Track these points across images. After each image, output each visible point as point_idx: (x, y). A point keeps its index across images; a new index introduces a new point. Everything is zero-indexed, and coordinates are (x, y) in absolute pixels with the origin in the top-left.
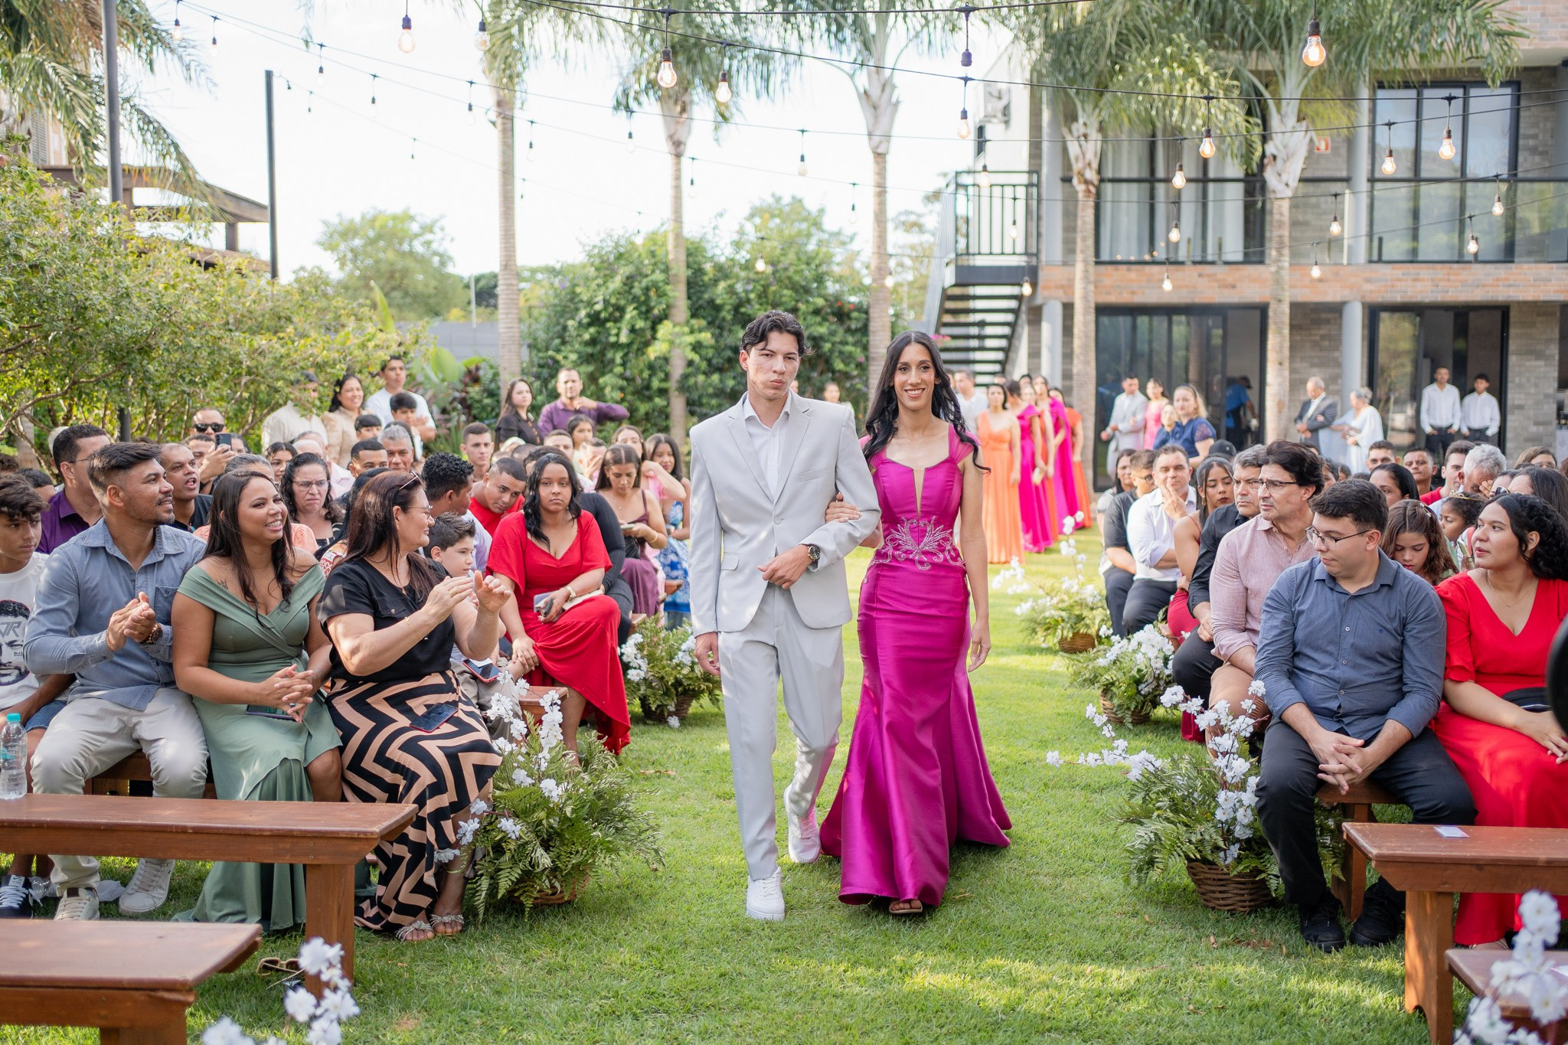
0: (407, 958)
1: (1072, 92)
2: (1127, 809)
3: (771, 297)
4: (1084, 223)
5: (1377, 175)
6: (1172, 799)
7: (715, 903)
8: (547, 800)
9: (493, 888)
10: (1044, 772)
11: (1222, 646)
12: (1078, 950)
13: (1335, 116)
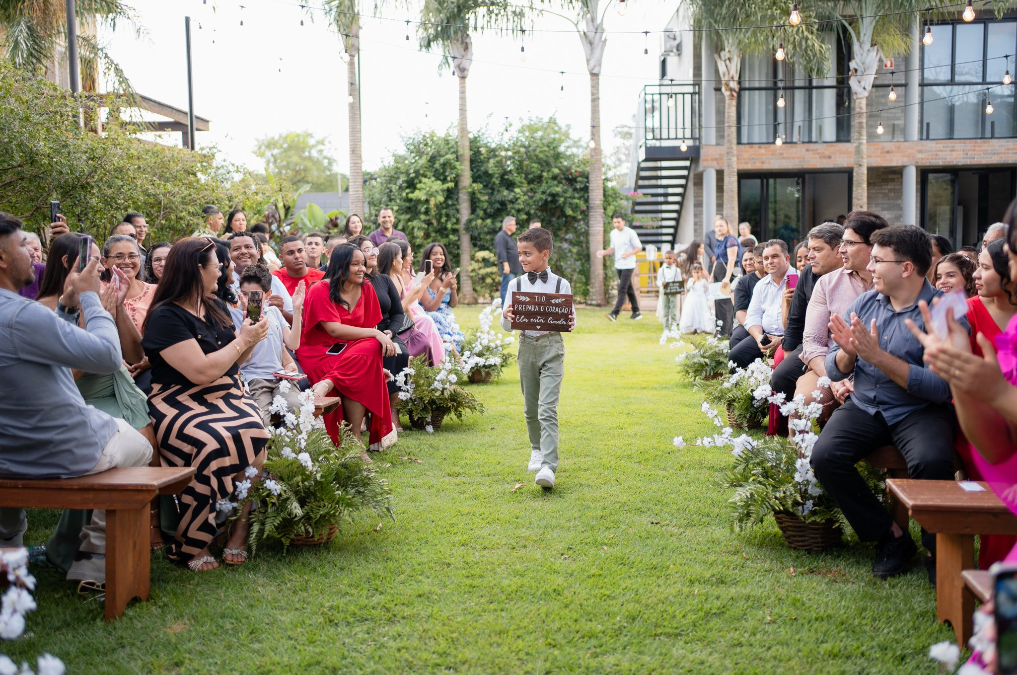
0: (195, 582)
1: (720, 30)
2: (733, 477)
3: (525, 168)
4: (729, 117)
5: (926, 82)
6: (764, 468)
8: (306, 467)
10: (682, 459)
11: (806, 352)
12: (689, 577)
13: (896, 42)
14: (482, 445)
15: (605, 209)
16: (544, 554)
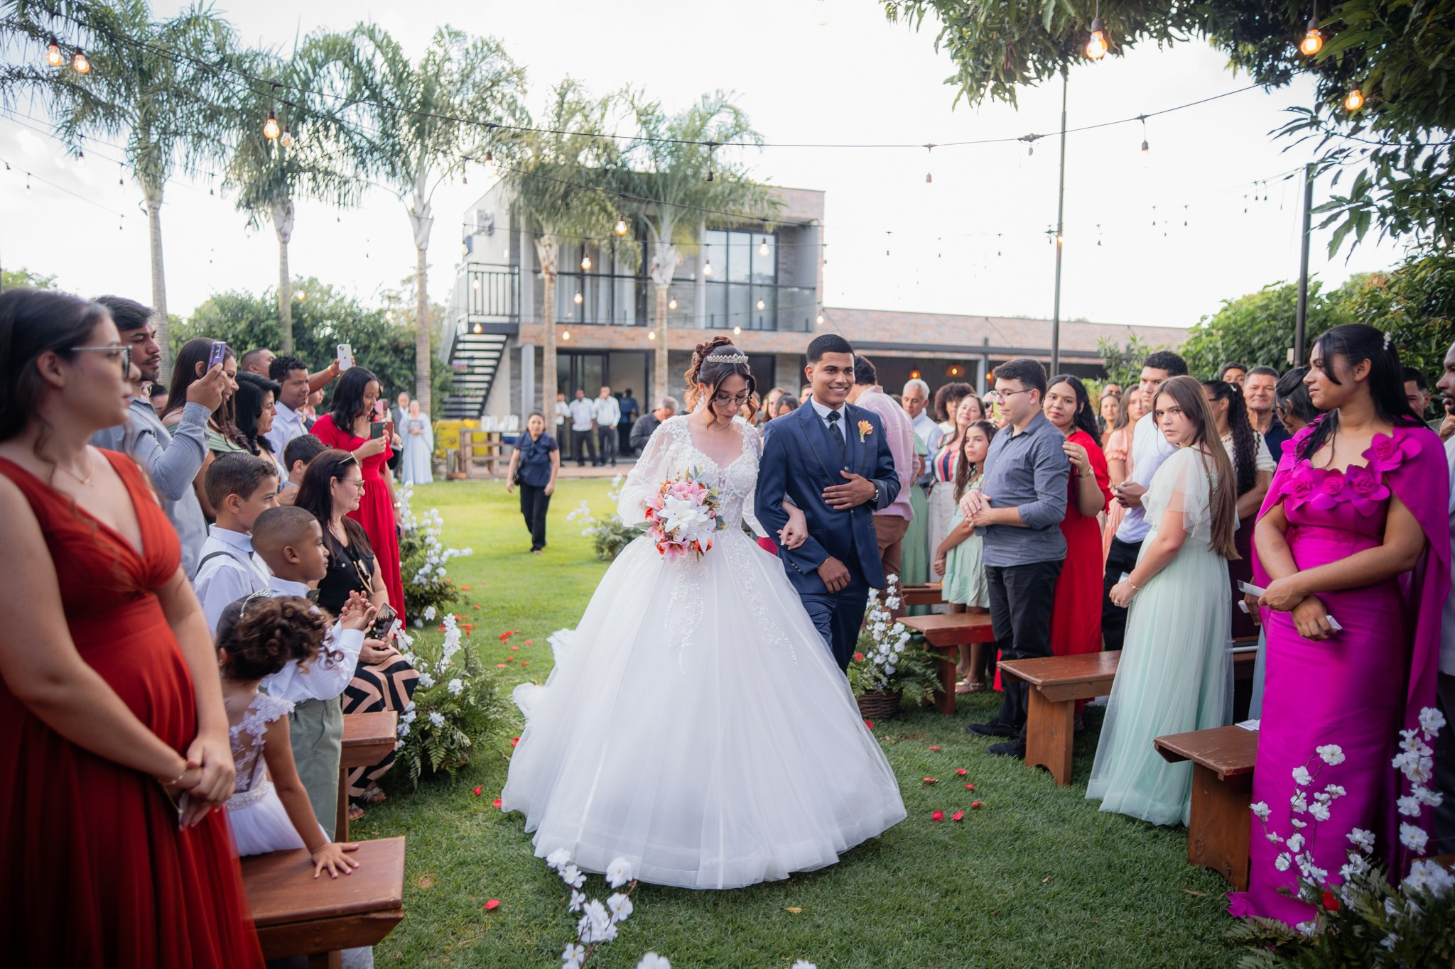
1: (540, 218)
4: (549, 298)
13: (689, 243)
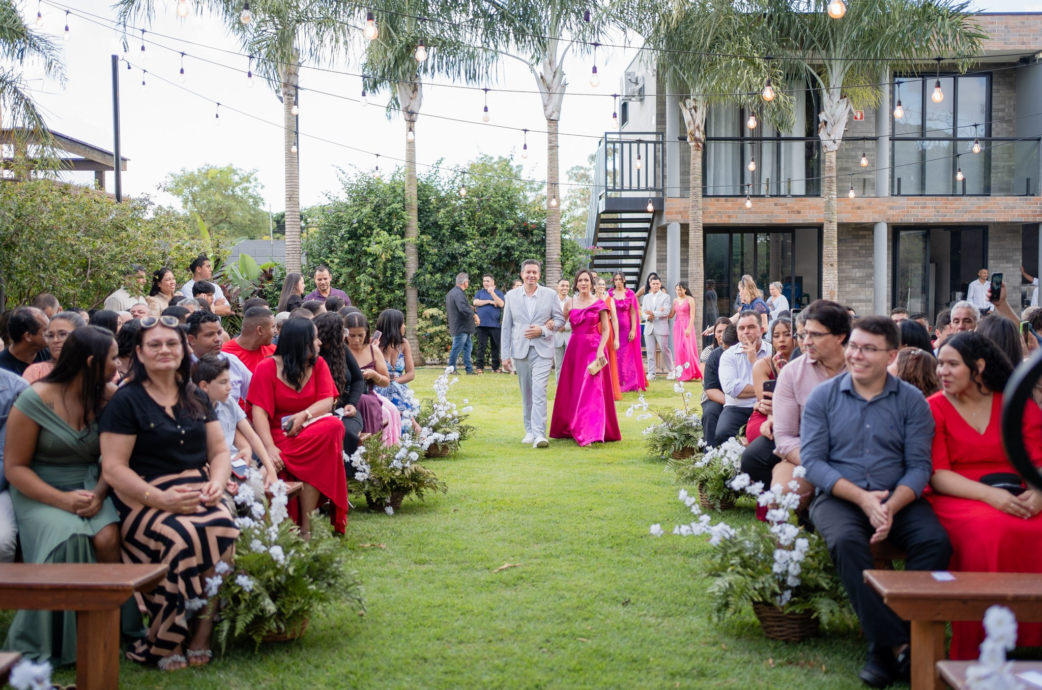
0: (163, 683)
1: (686, 77)
2: (709, 566)
3: (477, 219)
4: (695, 168)
5: (897, 136)
6: (742, 558)
7: (403, 640)
8: (277, 561)
9: (232, 629)
10: (656, 543)
11: (780, 448)
12: (670, 670)
13: (867, 95)
14: (447, 529)
15: (563, 264)
16: (522, 648)
